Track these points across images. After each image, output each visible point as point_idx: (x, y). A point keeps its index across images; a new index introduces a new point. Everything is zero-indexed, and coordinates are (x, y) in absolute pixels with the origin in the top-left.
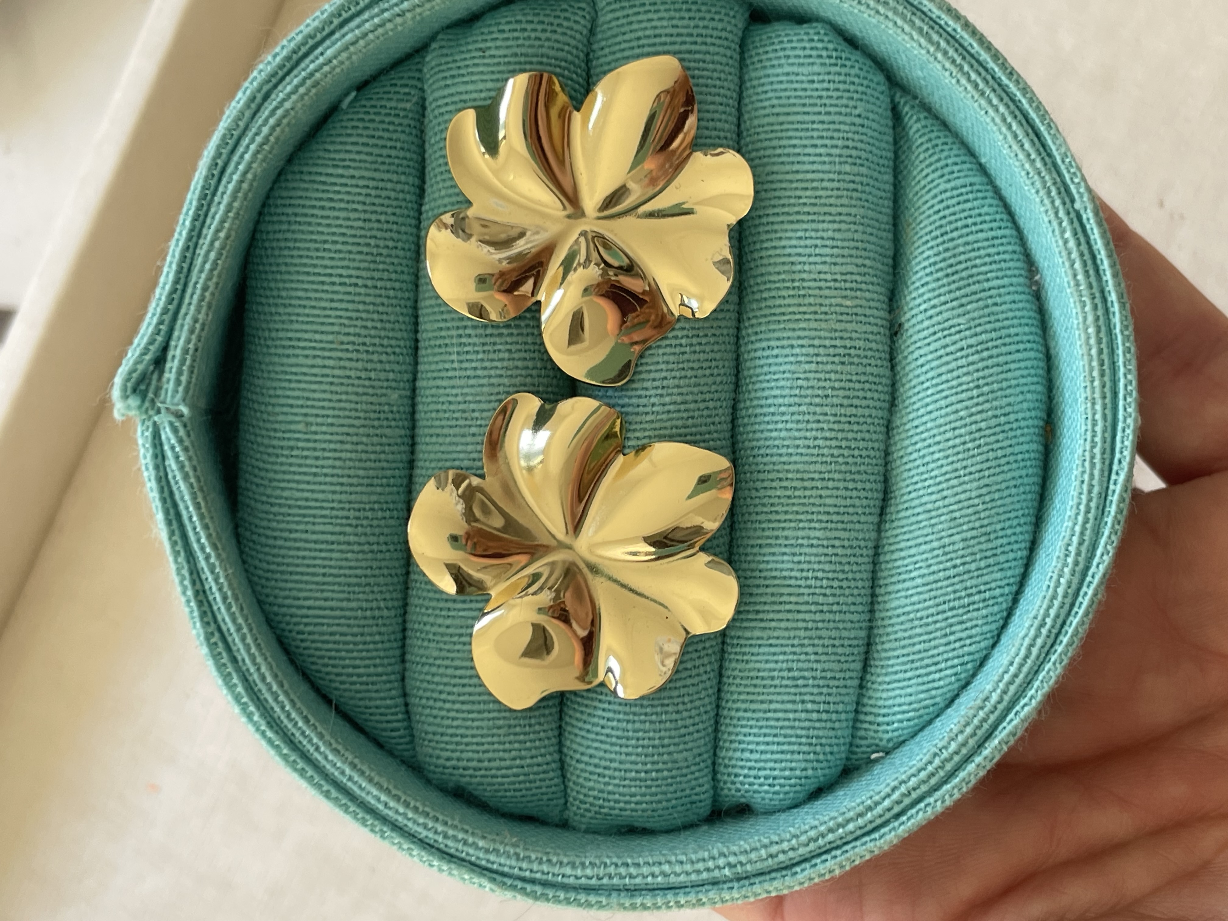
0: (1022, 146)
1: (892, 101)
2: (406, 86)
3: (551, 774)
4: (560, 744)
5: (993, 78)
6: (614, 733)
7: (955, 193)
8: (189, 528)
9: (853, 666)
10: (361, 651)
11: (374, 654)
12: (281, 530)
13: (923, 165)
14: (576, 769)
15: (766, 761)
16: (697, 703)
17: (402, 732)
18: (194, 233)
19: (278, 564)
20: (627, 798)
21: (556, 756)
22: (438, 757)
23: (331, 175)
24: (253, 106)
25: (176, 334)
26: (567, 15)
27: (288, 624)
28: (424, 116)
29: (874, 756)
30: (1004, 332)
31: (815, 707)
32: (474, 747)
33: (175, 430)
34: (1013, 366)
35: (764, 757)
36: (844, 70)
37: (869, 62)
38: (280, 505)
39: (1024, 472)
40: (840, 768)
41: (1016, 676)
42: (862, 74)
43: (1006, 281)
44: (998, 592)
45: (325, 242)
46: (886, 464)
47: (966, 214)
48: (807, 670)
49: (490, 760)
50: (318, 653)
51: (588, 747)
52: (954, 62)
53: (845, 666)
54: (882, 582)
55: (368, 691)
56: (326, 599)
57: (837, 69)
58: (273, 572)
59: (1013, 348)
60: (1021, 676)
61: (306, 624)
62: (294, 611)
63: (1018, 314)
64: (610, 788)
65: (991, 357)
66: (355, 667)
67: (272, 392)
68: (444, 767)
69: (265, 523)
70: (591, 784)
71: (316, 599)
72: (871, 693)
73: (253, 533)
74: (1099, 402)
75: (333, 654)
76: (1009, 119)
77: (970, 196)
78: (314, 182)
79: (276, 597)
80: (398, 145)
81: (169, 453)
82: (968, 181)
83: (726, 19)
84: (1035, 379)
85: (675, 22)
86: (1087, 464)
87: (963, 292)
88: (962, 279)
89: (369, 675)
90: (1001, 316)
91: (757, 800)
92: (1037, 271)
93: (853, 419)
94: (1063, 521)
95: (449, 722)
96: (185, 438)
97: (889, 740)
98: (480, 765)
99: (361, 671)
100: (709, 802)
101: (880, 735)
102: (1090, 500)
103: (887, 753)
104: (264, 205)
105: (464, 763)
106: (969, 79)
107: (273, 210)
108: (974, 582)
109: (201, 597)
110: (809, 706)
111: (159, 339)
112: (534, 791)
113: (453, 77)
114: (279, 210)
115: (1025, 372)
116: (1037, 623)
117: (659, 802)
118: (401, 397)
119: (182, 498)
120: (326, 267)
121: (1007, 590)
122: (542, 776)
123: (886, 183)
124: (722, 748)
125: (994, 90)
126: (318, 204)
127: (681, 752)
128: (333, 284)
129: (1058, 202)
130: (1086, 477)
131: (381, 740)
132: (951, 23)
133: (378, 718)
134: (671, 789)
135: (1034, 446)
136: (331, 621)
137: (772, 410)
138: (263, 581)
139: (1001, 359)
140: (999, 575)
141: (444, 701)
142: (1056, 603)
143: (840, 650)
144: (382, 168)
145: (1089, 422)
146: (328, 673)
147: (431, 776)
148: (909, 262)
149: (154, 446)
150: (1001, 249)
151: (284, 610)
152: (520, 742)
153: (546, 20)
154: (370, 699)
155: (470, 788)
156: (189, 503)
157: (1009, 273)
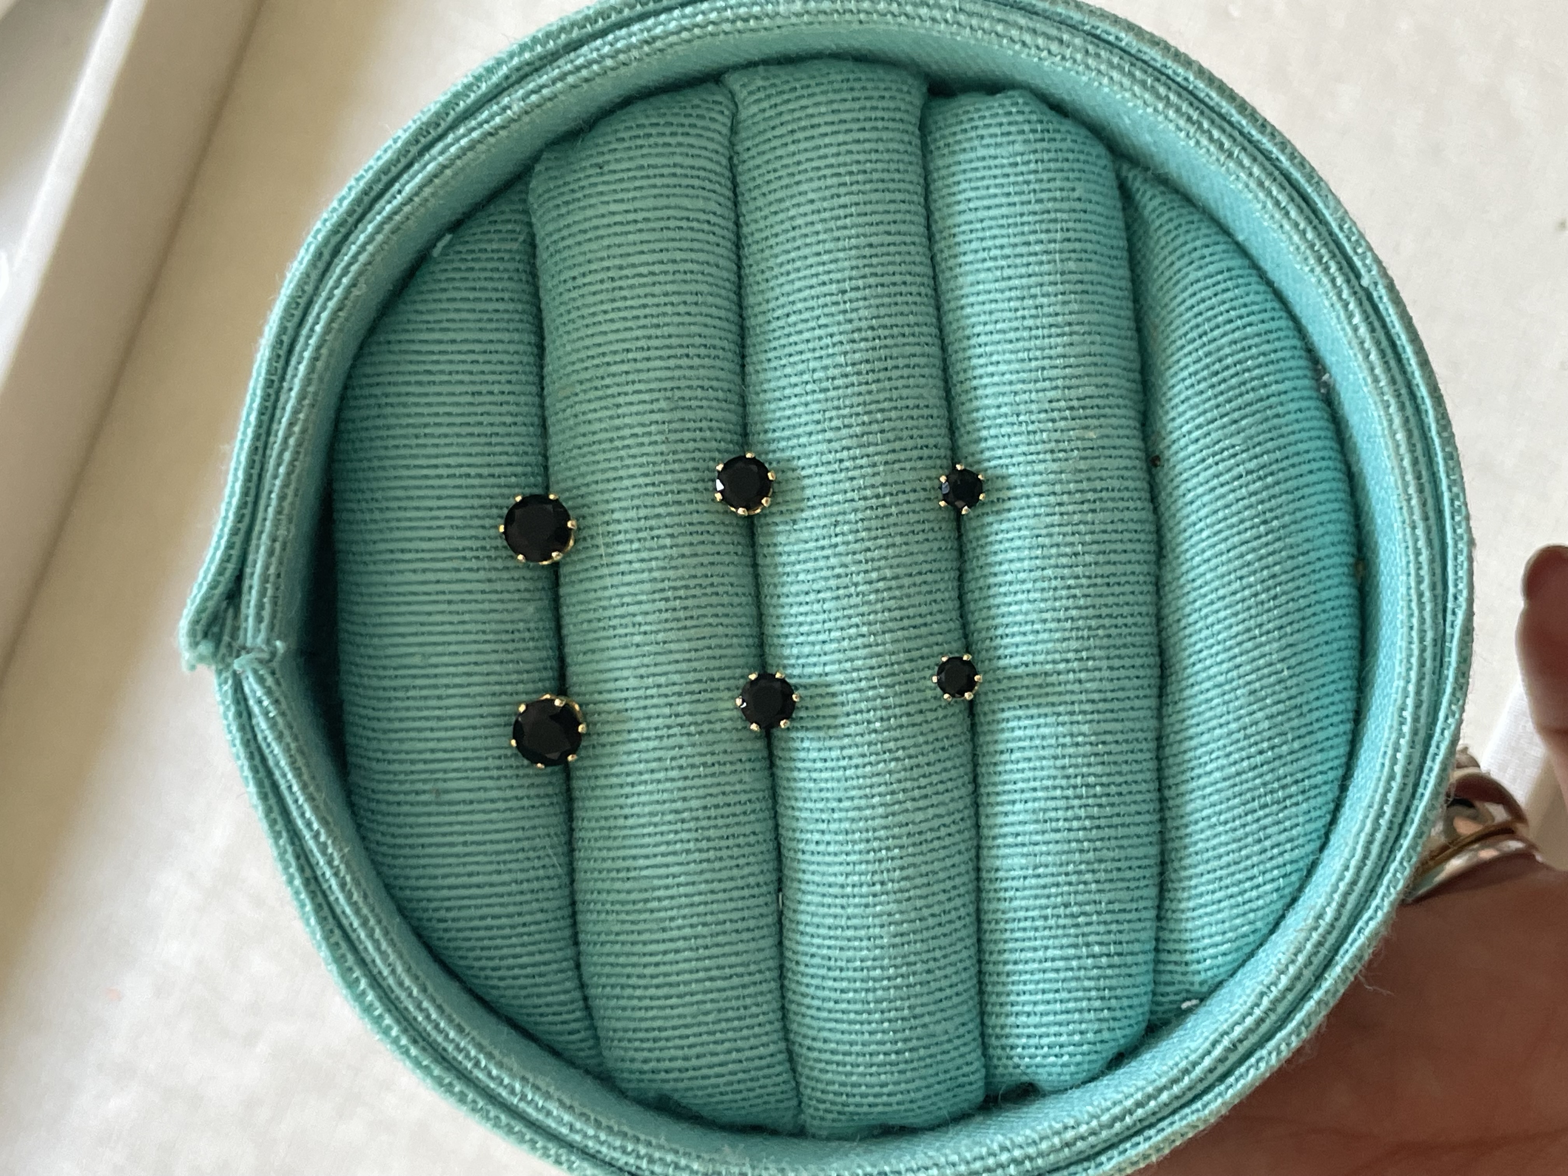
0: (1287, 214)
1: (1118, 176)
2: (509, 221)
3: (779, 1069)
4: (786, 1030)
5: (1241, 133)
6: (852, 1007)
7: (1209, 281)
8: (289, 800)
9: (1145, 893)
10: (521, 935)
11: (537, 937)
12: (406, 793)
13: (1166, 252)
14: (807, 1059)
15: (1047, 1025)
16: (953, 958)
17: (583, 1034)
18: (263, 431)
19: (406, 836)
20: (877, 1089)
21: (782, 1045)
22: (632, 1060)
23: (426, 342)
24: (321, 265)
25: (251, 558)
26: (700, 112)
27: (426, 910)
28: (534, 256)
29: (1185, 1006)
30: (1291, 450)
31: (1104, 950)
32: (678, 1042)
33: (261, 680)
34: (1307, 491)
35: (1045, 1019)
36: (1053, 146)
37: (1084, 132)
38: (401, 762)
39: (1336, 624)
40: (1144, 1025)
41: (1354, 883)
42: (1076, 147)
43: (1287, 385)
44: (1319, 779)
45: (426, 425)
46: (1160, 632)
47: (1227, 306)
48: (1088, 903)
49: (698, 1057)
50: (468, 944)
51: (820, 1029)
52: (1189, 119)
53: (1137, 893)
54: (1171, 781)
55: (536, 985)
56: (470, 875)
57: (1045, 145)
58: (400, 847)
59: (1306, 468)
60: (1361, 883)
61: (448, 909)
62: (431, 893)
63: (1306, 425)
64: (854, 1078)
65: (1278, 483)
66: (515, 956)
67: (377, 620)
68: (642, 1072)
69: (383, 787)
70: (829, 1076)
71: (458, 875)
72: (1172, 925)
73: (370, 800)
74: (1421, 526)
75: (486, 943)
76: (1267, 183)
77: (1229, 284)
78: (406, 352)
79: (407, 878)
80: (506, 296)
81: (256, 710)
82: (1223, 265)
83: (899, 96)
84: (1336, 506)
85: (835, 106)
86: (1414, 605)
87: (1234, 404)
88: (1232, 388)
89: (534, 965)
90: (1285, 430)
91: (1042, 1077)
92: (1324, 370)
93: (1112, 580)
94: (1391, 681)
95: (642, 1014)
96: (274, 687)
97: (1202, 983)
98: (686, 1064)
99: (525, 960)
100: (981, 1084)
101: (1190, 978)
102: (1423, 650)
103: (1202, 1000)
104: (346, 387)
105: (667, 1064)
106: (1211, 139)
107: (358, 392)
108: (1288, 769)
109: (313, 886)
110: (1097, 949)
111: (231, 566)
112: (758, 1091)
113: (567, 203)
114: (366, 392)
115: (1322, 498)
116: (1373, 813)
117: (918, 1089)
118: (537, 610)
119: (277, 764)
120: (429, 457)
121: (1331, 775)
122: (766, 1071)
123: (1122, 278)
124: (990, 1014)
125: (1244, 149)
126: (413, 378)
127: (938, 1022)
128: (440, 477)
129: (1339, 281)
130: (1415, 621)
131: (559, 1047)
132: (1181, 70)
133: (550, 1018)
134: (931, 1071)
135: (1344, 590)
136: (479, 902)
137: (1009, 577)
138: (389, 860)
139: (1291, 484)
140: (1319, 757)
141: (634, 987)
142: (1395, 785)
143: (1129, 874)
144: (490, 326)
145: (1411, 551)
146: (482, 969)
147: (624, 1085)
148: (1161, 374)
149: (237, 702)
150: (1278, 344)
151: (420, 894)
152: (734, 1030)
153: (675, 120)
154: (539, 996)
155: (676, 1096)
156: (287, 769)
157: (1290, 374)
